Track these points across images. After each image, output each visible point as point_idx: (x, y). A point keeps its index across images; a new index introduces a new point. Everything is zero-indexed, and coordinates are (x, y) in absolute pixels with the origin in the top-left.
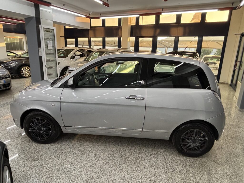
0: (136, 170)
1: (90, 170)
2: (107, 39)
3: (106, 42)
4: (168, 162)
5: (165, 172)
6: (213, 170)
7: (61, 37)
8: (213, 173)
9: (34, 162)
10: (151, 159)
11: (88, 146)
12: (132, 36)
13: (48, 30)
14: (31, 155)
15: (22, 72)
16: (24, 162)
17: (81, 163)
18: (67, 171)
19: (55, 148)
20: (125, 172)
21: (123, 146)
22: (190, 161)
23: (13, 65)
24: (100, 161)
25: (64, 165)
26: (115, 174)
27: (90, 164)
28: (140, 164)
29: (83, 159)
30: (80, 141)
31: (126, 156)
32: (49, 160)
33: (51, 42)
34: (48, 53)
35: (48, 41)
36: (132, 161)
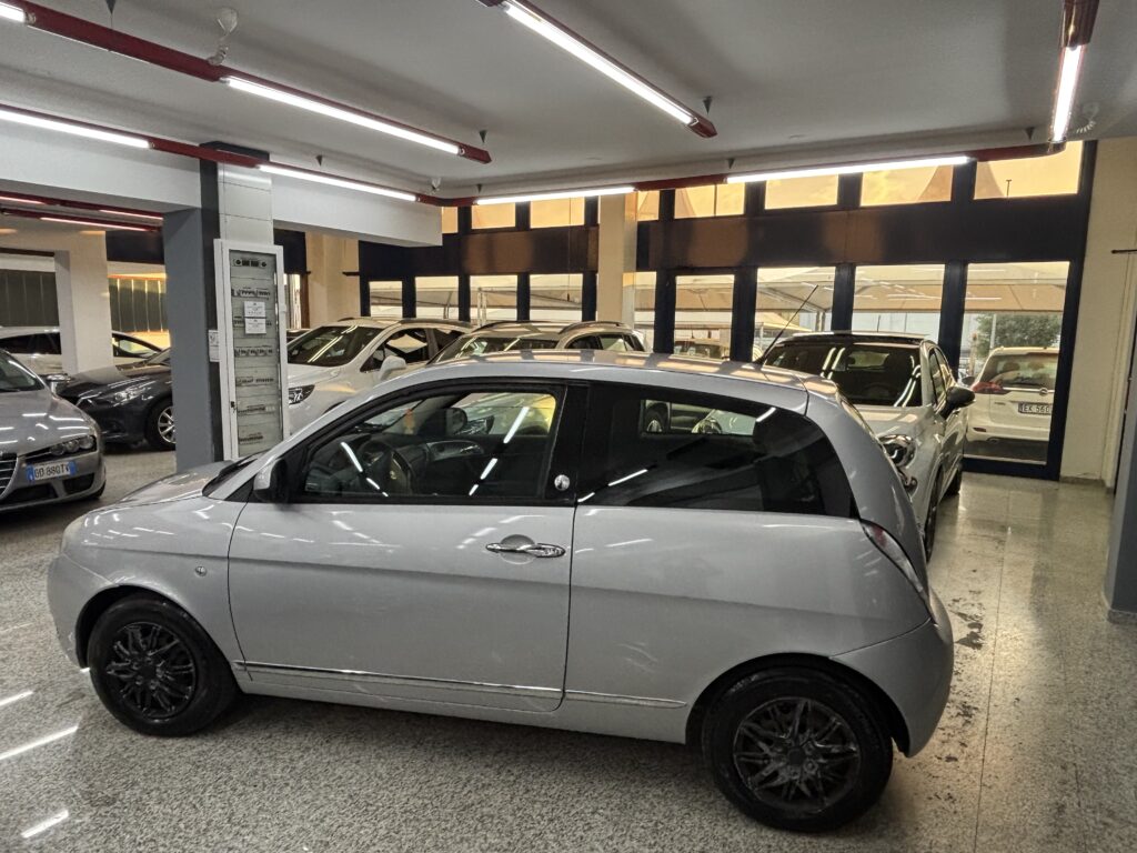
2: (538, 281)
3: (531, 293)
7: (344, 273)
9: (94, 809)
10: (590, 828)
11: (337, 757)
12: (642, 265)
13: (248, 257)
14: (91, 782)
15: (163, 425)
21: (487, 766)
23: (128, 397)
24: (365, 824)
25: (209, 834)
28: (533, 847)
30: (310, 734)
32: (157, 807)
33: (262, 304)
34: (244, 352)
35: (249, 304)
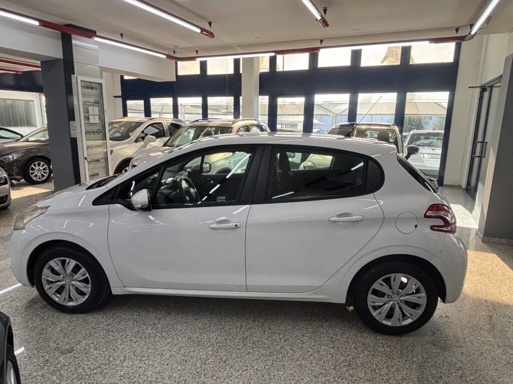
0: (275, 365)
1: (179, 368)
3: (209, 107)
4: (338, 348)
5: (333, 367)
6: (429, 360)
7: (114, 96)
8: (429, 365)
9: (64, 355)
14: (57, 342)
15: (32, 172)
16: (43, 357)
17: (161, 355)
18: (133, 373)
19: (106, 327)
20: (251, 371)
22: (382, 343)
23: (13, 158)
26: (230, 375)
27: (179, 357)
29: (165, 348)
31: (254, 339)
32: (95, 352)
33: (96, 108)
35: (90, 108)
36: (265, 348)
